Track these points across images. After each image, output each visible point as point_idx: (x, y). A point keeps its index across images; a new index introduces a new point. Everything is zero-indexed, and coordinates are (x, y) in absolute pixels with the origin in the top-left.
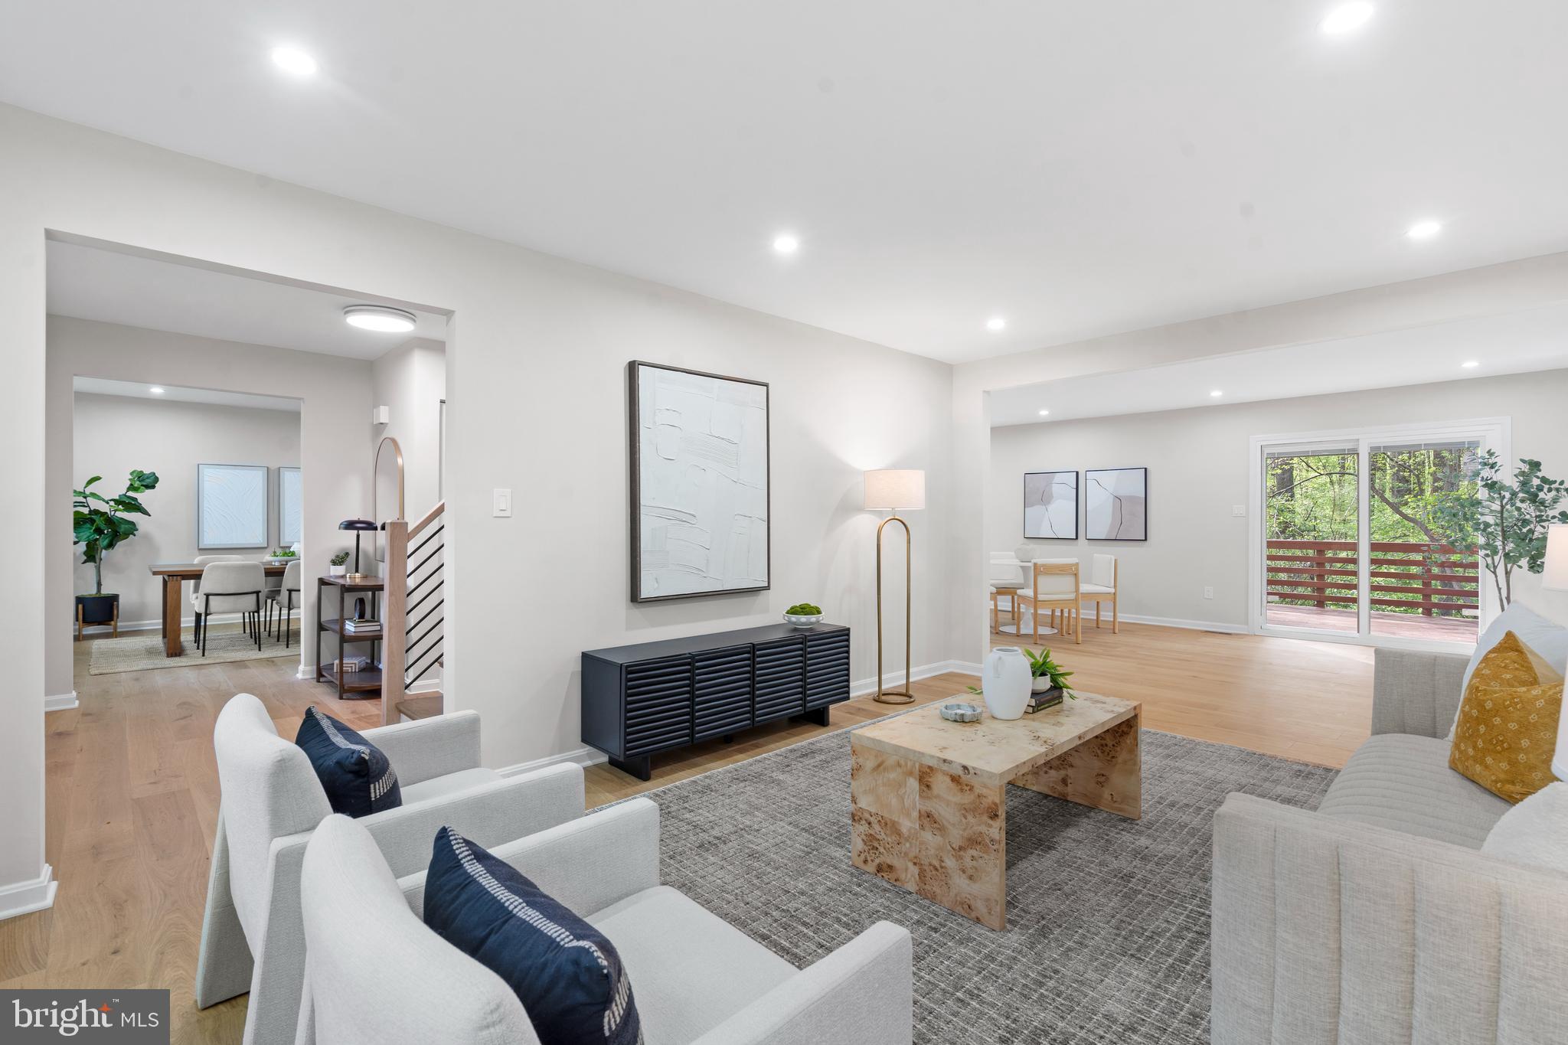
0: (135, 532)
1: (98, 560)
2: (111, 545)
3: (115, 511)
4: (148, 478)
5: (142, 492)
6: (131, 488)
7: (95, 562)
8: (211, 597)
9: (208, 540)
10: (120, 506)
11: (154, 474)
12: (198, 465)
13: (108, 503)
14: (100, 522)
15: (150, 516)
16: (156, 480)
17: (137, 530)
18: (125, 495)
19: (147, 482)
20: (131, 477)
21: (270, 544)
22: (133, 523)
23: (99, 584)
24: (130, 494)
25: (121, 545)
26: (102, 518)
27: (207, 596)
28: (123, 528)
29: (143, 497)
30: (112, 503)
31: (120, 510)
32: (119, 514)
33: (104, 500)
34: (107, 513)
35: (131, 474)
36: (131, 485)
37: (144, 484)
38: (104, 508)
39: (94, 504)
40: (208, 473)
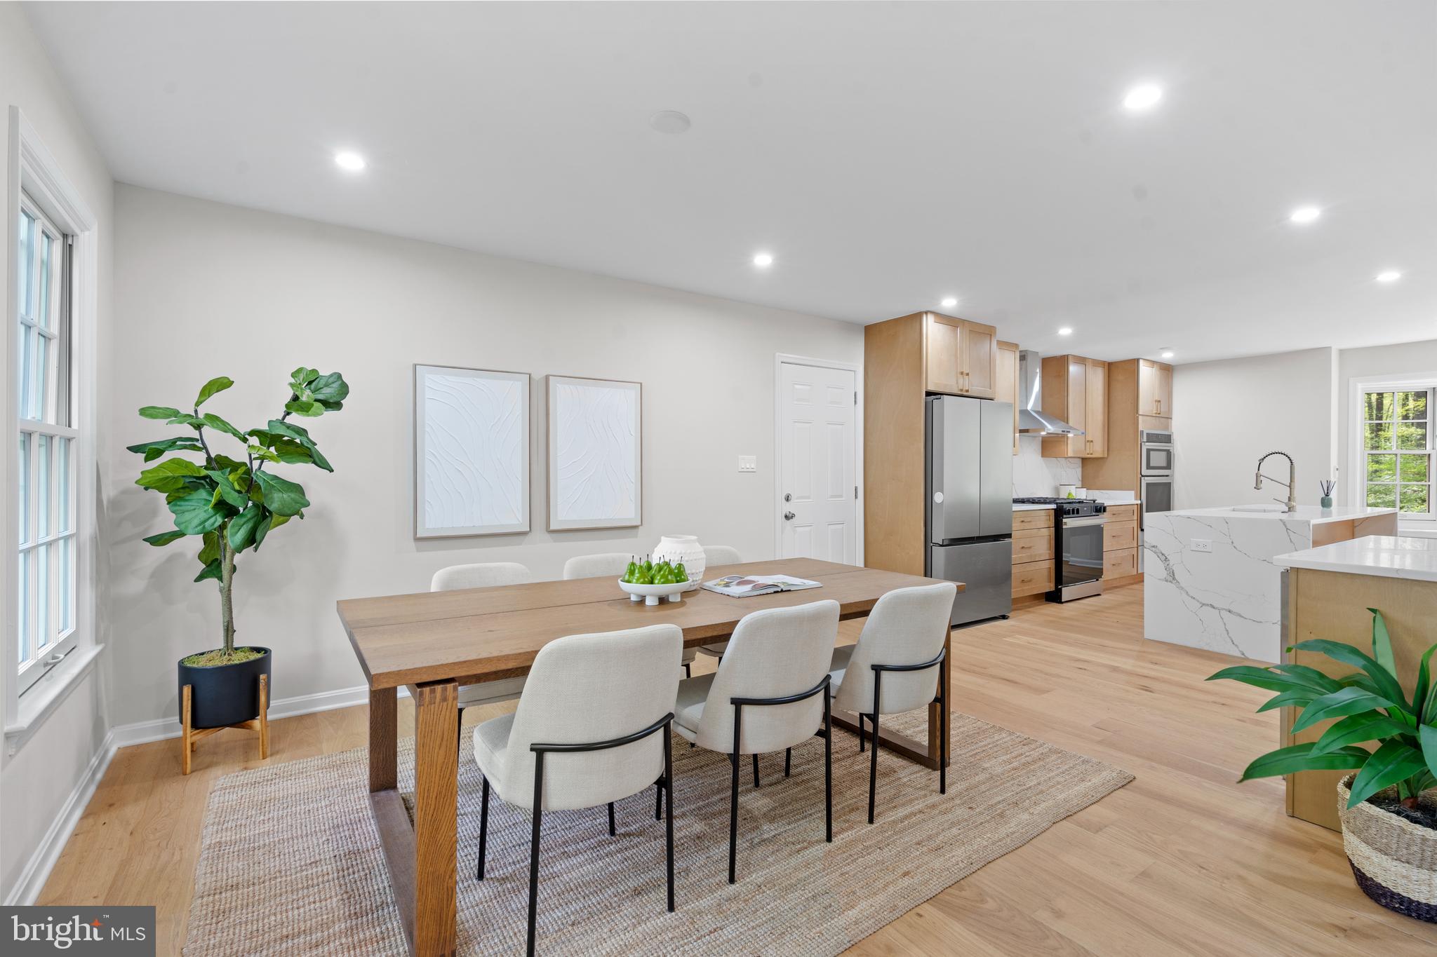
0: (303, 510)
1: (225, 574)
2: (252, 540)
3: (262, 459)
4: (327, 385)
5: (316, 415)
6: (295, 404)
7: (220, 579)
8: (550, 758)
9: (432, 523)
10: (272, 449)
11: (339, 376)
12: (415, 366)
13: (245, 440)
14: (228, 486)
15: (332, 471)
16: (344, 390)
17: (307, 504)
18: (282, 422)
19: (326, 393)
20: (293, 381)
21: (532, 529)
22: (298, 489)
23: (229, 630)
24: (295, 419)
25: (274, 537)
26: (231, 477)
27: (540, 751)
28: (276, 501)
29: (317, 426)
30: (254, 441)
31: (271, 458)
32: (272, 468)
33: (235, 433)
34: (245, 464)
35: (293, 375)
36: (296, 398)
37: (320, 397)
38: (238, 452)
39: (220, 444)
40: (431, 382)
